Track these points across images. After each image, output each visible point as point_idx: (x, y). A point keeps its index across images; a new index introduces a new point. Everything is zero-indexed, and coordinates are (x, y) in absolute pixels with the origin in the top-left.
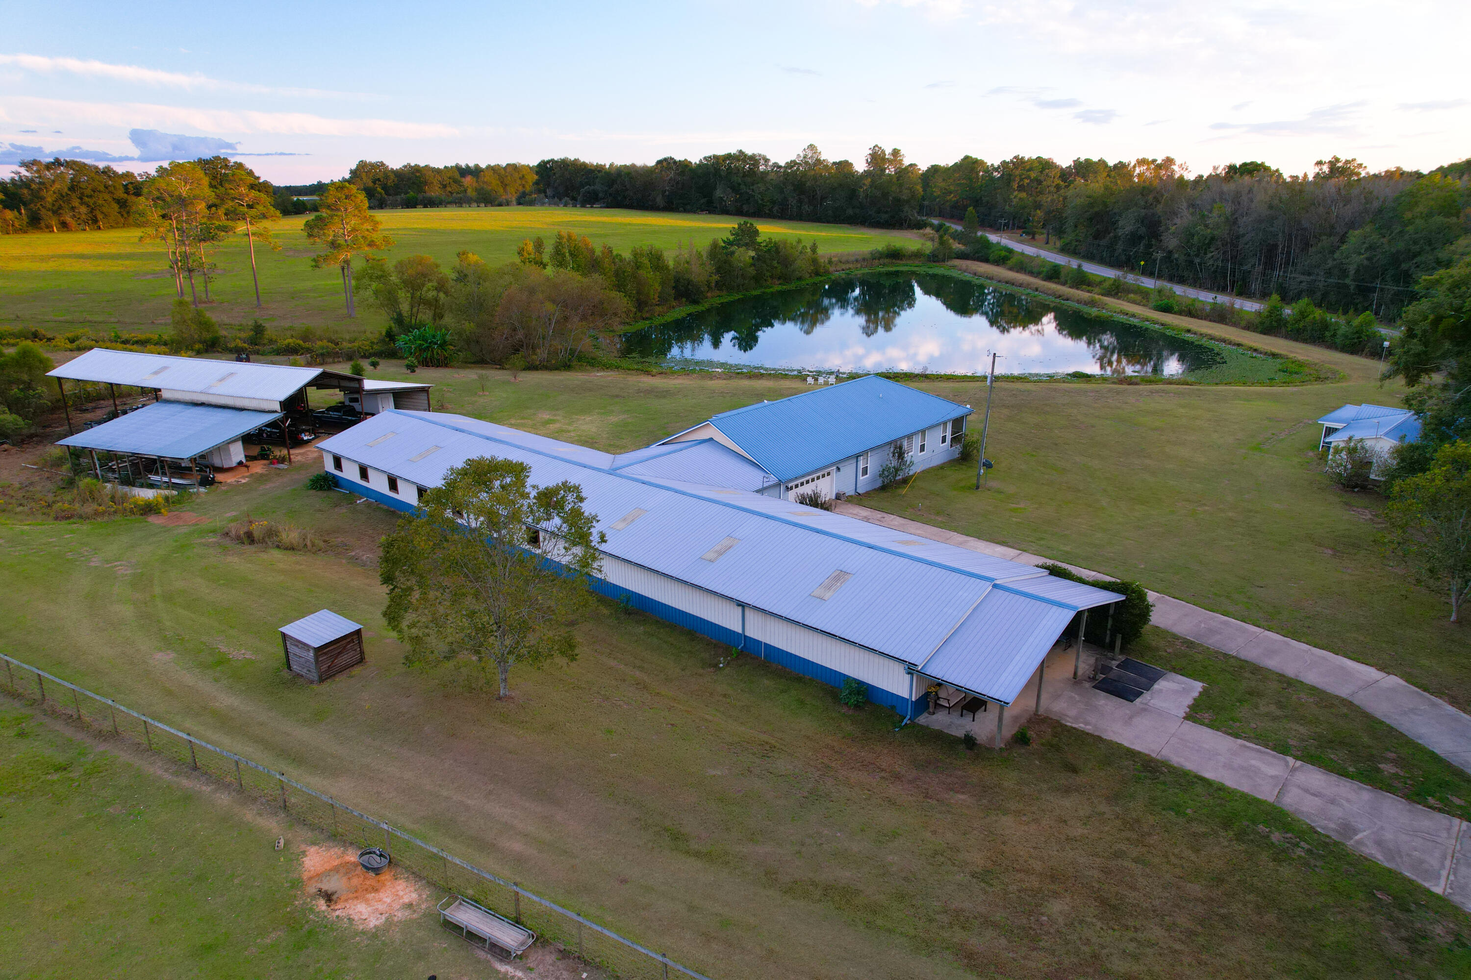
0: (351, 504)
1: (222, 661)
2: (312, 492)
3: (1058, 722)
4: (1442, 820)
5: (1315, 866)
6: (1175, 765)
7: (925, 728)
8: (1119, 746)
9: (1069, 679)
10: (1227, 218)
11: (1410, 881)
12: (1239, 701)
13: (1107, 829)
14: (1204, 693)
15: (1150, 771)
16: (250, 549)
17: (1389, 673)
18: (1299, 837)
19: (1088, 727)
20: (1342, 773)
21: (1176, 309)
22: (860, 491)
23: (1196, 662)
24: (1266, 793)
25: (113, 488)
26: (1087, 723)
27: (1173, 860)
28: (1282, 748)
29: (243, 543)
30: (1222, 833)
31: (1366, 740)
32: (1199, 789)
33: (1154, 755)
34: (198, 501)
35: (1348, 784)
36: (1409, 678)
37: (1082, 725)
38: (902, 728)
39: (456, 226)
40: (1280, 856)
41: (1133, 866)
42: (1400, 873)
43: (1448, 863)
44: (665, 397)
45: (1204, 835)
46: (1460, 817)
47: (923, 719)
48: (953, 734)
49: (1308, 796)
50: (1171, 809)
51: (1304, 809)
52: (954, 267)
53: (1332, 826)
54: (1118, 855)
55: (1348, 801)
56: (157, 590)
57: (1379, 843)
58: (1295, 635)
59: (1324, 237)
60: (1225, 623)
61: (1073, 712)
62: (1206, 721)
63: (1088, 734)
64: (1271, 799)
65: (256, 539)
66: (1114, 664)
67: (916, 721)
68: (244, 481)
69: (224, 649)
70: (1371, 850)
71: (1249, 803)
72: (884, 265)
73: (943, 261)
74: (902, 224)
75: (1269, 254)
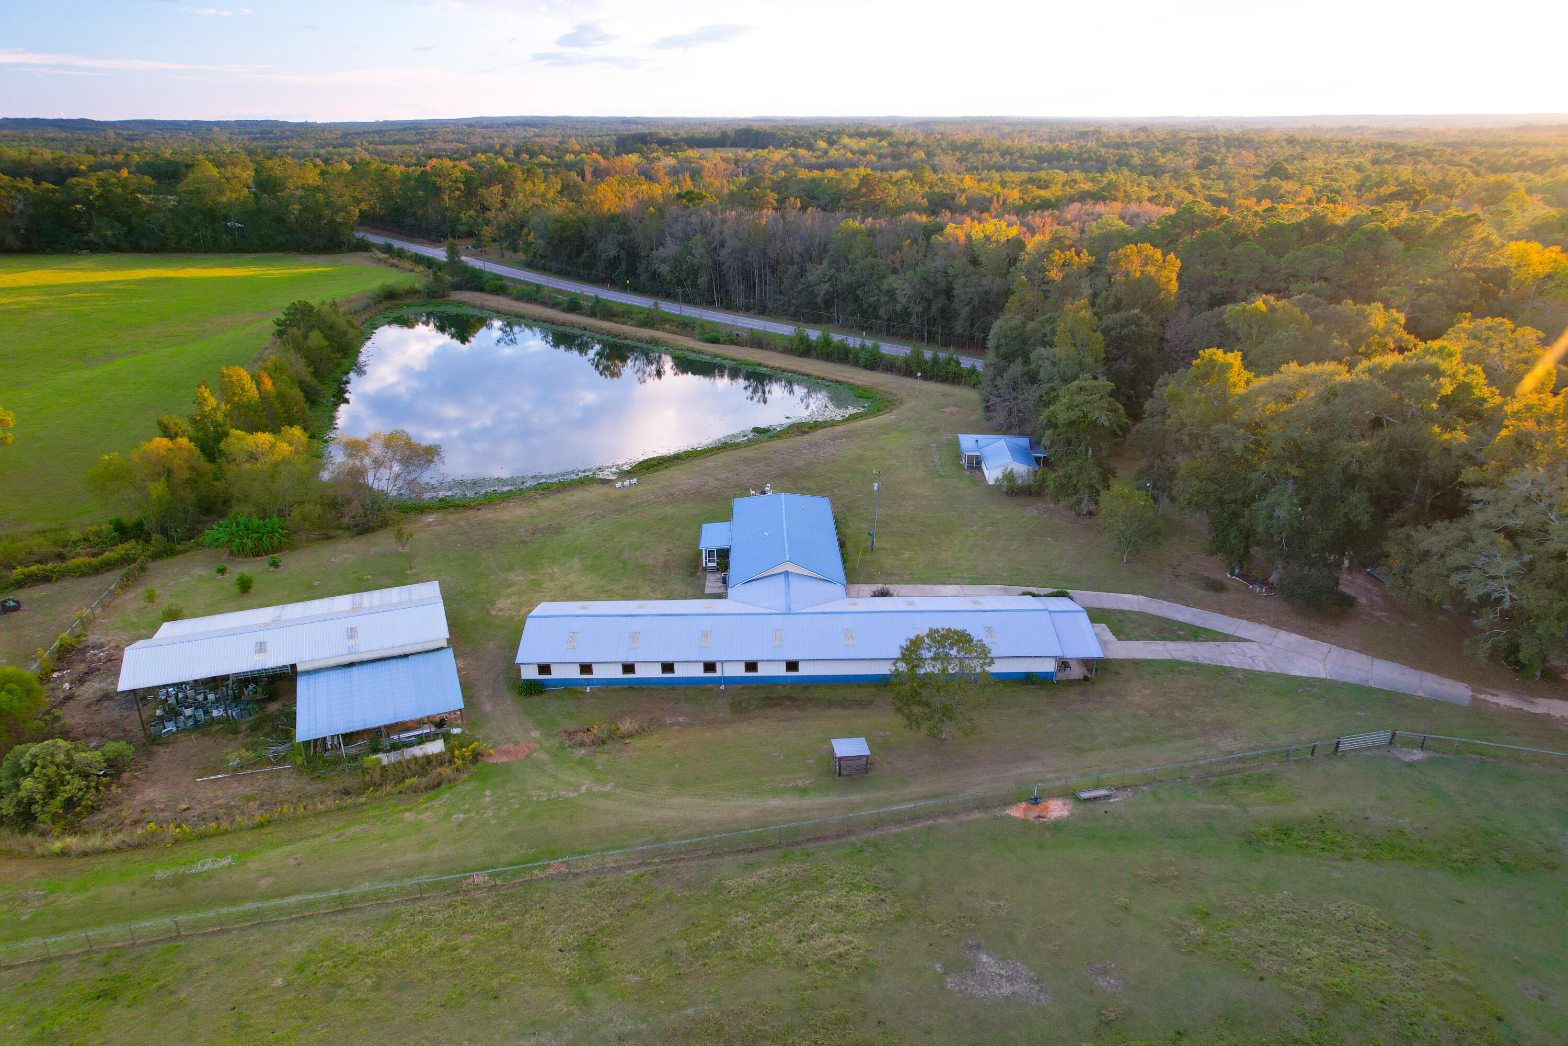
4: (1208, 643)
5: (1202, 673)
6: (1138, 659)
7: (1062, 681)
8: (1117, 659)
11: (1222, 666)
12: (1121, 626)
20: (1173, 640)
21: (722, 340)
25: (388, 757)
30: (1175, 674)
31: (1165, 625)
32: (1153, 663)
33: (1129, 658)
35: (1179, 643)
38: (1058, 684)
43: (1221, 656)
46: (1210, 641)
48: (1074, 678)
49: (1178, 652)
55: (1185, 649)
62: (1124, 638)
64: (1171, 658)
69: (789, 786)
72: (390, 309)
74: (341, 247)
75: (747, 277)
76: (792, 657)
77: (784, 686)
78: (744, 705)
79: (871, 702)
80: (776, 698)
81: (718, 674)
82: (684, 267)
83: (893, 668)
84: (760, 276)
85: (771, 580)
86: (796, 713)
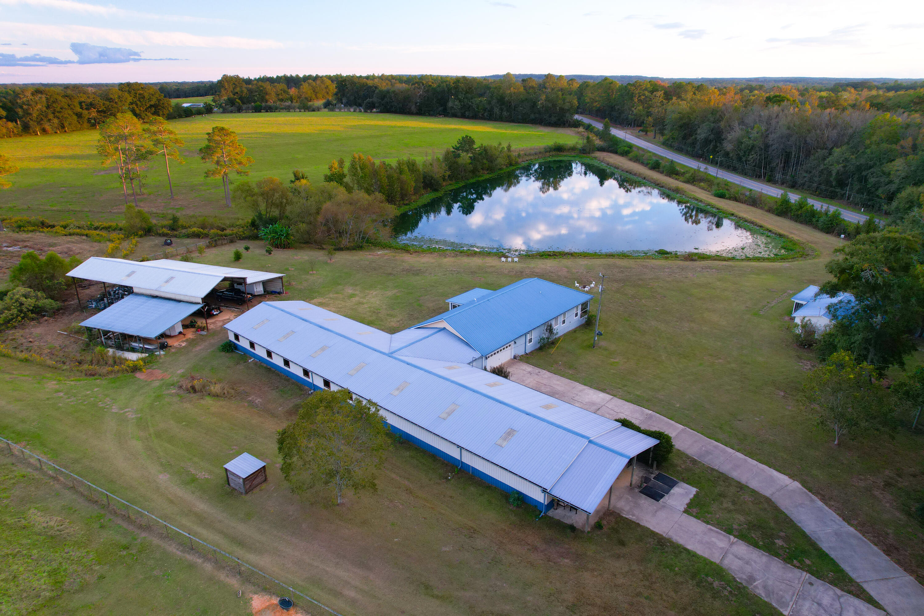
0: (246, 362)
1: (194, 480)
2: (223, 354)
3: (619, 514)
4: (798, 572)
5: (732, 600)
6: (674, 541)
7: (551, 518)
8: (648, 529)
9: (627, 487)
10: (762, 133)
11: (775, 609)
12: (713, 500)
13: (635, 580)
14: (696, 496)
15: (661, 545)
16: (195, 396)
17: (794, 480)
18: (727, 584)
19: (634, 517)
20: (755, 545)
21: (727, 196)
22: (527, 352)
23: (695, 474)
24: (716, 558)
25: (114, 352)
26: (633, 515)
27: (665, 598)
28: (729, 531)
29: (190, 392)
30: (690, 582)
31: (772, 524)
32: (684, 555)
33: (664, 535)
34: (161, 361)
35: (757, 552)
36: (804, 484)
37: (631, 516)
38: (540, 519)
39: (287, 130)
40: (716, 595)
41: (644, 601)
42: (771, 604)
43: (794, 598)
44: (418, 275)
45: (682, 583)
46: (807, 571)
47: (551, 513)
48: (565, 522)
49: (737, 560)
50: (668, 568)
51: (733, 567)
52: (595, 158)
53: (744, 577)
54: (639, 594)
55: (755, 562)
56: (152, 430)
57: (765, 587)
58: (751, 455)
59: (819, 150)
60: (716, 447)
61: (627, 508)
62: (694, 514)
63: (633, 522)
64: (718, 561)
65: (197, 390)
66: (653, 476)
67: (547, 514)
68: (183, 345)
69: (193, 472)
70: (761, 592)
71: (707, 564)
72: (553, 156)
73: (589, 153)
74: (565, 124)
75: (787, 158)
81: (310, 380)
82: (743, 146)
84: (798, 157)
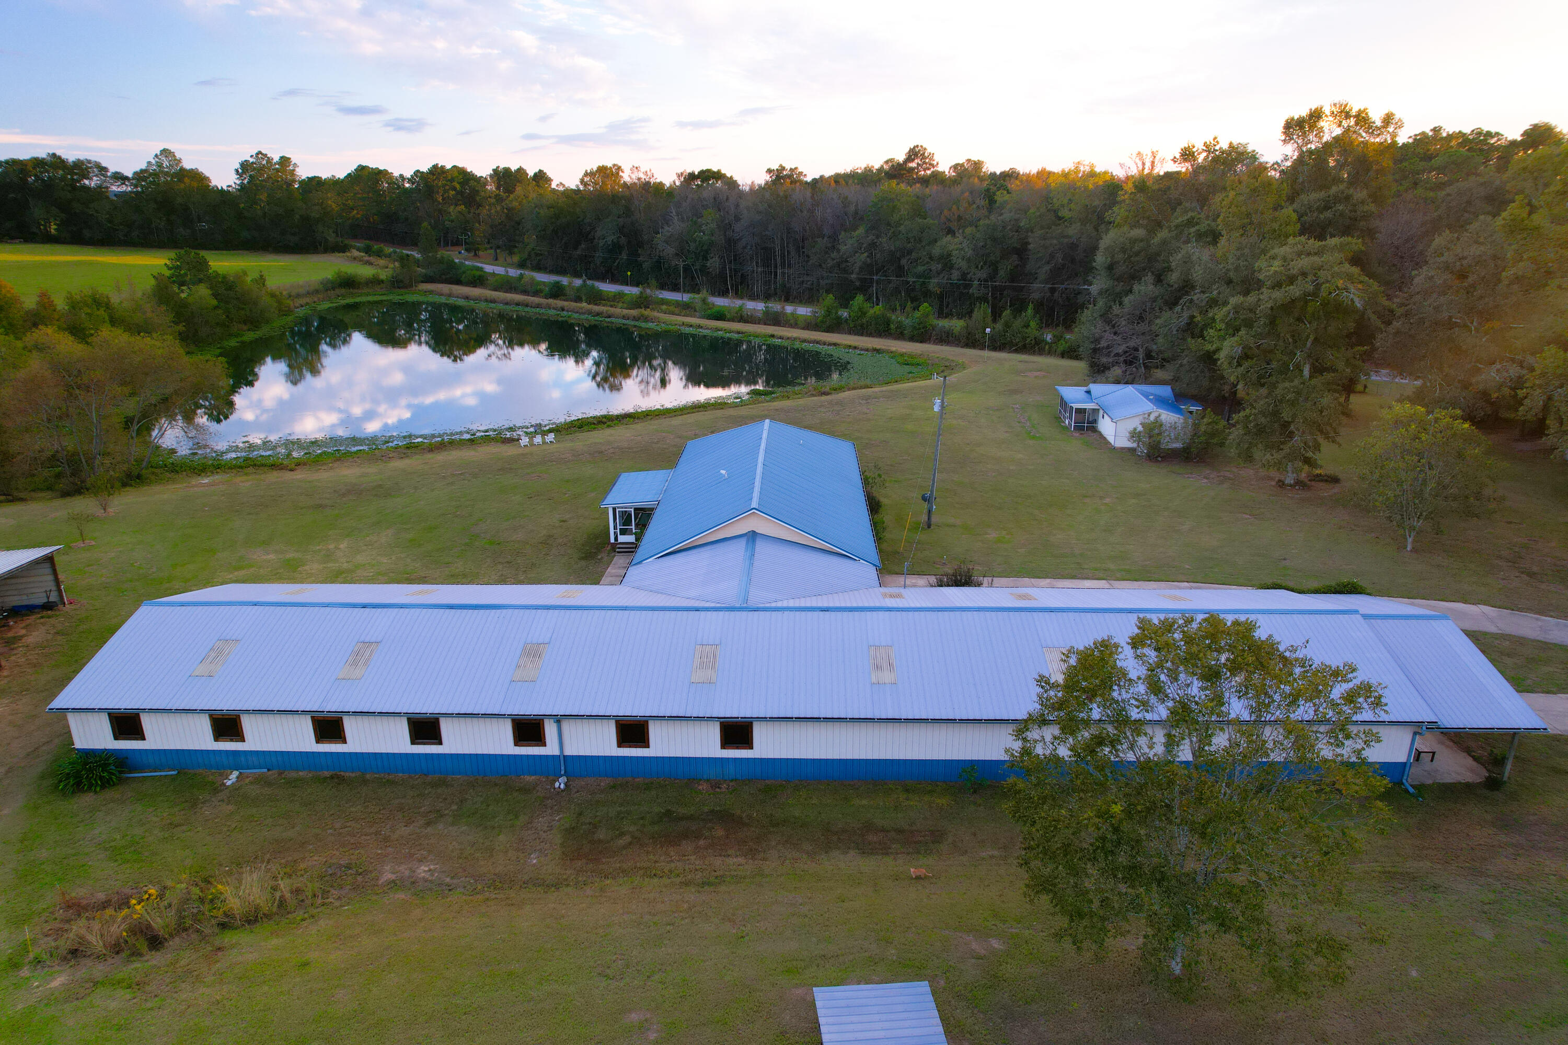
0: (220, 791)
7: (1424, 786)
17: (1474, 604)
21: (728, 316)
38: (1420, 796)
73: (411, 286)
74: (316, 247)
75: (766, 255)
76: (736, 710)
77: (715, 785)
78: (601, 834)
79: (937, 836)
80: (691, 818)
81: (551, 748)
82: (693, 246)
83: (1017, 745)
84: (783, 256)
85: (720, 547)
86: (735, 862)
